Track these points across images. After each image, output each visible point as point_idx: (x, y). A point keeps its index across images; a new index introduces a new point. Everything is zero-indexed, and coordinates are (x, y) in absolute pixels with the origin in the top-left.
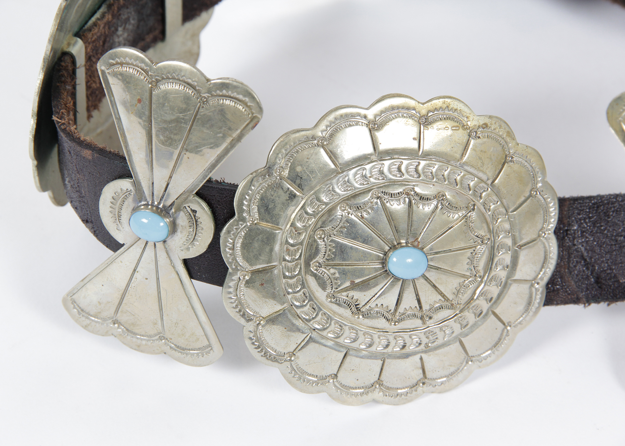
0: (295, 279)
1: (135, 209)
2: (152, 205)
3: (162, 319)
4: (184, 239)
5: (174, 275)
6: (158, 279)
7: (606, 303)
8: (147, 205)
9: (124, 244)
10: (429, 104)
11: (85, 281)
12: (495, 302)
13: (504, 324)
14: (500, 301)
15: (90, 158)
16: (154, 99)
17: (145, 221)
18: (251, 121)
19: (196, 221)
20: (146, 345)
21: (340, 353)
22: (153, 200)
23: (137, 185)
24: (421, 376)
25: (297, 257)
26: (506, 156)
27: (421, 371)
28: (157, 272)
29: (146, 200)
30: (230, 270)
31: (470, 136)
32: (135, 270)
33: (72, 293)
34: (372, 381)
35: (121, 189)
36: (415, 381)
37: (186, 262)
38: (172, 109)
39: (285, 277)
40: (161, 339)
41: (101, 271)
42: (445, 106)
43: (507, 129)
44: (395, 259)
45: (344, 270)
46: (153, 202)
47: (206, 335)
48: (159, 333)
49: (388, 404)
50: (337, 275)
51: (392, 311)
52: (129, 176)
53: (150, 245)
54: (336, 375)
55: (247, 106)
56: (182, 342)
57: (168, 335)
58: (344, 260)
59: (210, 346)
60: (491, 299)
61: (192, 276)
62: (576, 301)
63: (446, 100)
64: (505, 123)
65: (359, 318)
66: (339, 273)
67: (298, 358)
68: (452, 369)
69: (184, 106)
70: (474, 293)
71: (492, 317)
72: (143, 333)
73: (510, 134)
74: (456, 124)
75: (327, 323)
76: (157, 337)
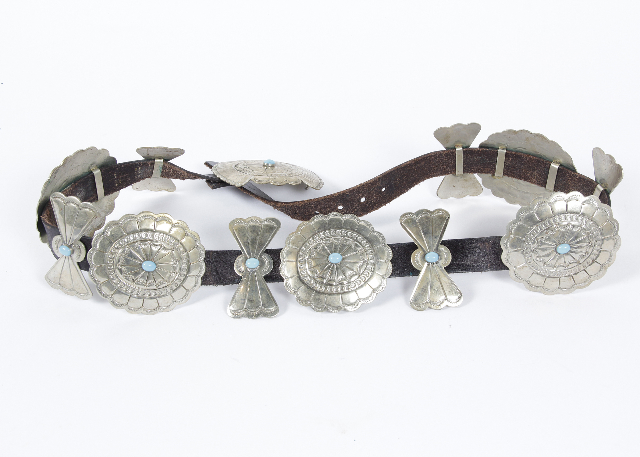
0: (112, 270)
1: (62, 245)
2: (67, 244)
3: (73, 283)
4: (77, 256)
5: (75, 268)
6: (70, 269)
7: (222, 285)
8: (65, 244)
9: (59, 258)
10: (158, 215)
11: (50, 270)
12: (182, 282)
13: (187, 290)
14: (184, 282)
15: (49, 229)
16: (66, 208)
17: (64, 249)
18: (95, 216)
19: (80, 250)
20: (69, 292)
21: (128, 296)
22: (67, 242)
23: (62, 237)
24: (158, 305)
25: (112, 262)
26: (186, 234)
27: (157, 304)
28: (70, 266)
29: (65, 242)
30: (90, 266)
31: (172, 226)
32: (63, 266)
33: (47, 275)
34: (140, 306)
35: (58, 239)
36: (156, 307)
37: (78, 263)
38: (71, 212)
39: (108, 269)
40: (73, 290)
41: (54, 267)
42: (164, 216)
43: (186, 225)
44: (144, 265)
45: (128, 268)
46: (67, 243)
47: (87, 289)
48: (73, 288)
49: (147, 314)
50: (126, 269)
51: (145, 282)
52: (60, 235)
53: (67, 257)
54: (127, 303)
55: (93, 211)
56: (79, 291)
57: (75, 289)
58: (128, 264)
59: (88, 293)
60: (181, 280)
61: (81, 268)
62: (213, 284)
63: (164, 214)
64: (185, 223)
65: (133, 284)
66: (126, 268)
67: (114, 297)
68: (169, 304)
69: (74, 211)
70: (174, 279)
71: (182, 287)
72: (68, 288)
73: (187, 226)
74: (167, 222)
75: (123, 285)
76: (72, 290)
